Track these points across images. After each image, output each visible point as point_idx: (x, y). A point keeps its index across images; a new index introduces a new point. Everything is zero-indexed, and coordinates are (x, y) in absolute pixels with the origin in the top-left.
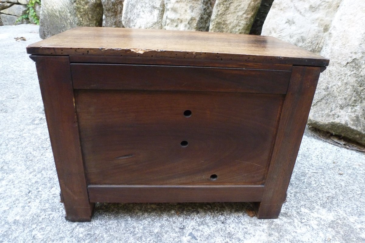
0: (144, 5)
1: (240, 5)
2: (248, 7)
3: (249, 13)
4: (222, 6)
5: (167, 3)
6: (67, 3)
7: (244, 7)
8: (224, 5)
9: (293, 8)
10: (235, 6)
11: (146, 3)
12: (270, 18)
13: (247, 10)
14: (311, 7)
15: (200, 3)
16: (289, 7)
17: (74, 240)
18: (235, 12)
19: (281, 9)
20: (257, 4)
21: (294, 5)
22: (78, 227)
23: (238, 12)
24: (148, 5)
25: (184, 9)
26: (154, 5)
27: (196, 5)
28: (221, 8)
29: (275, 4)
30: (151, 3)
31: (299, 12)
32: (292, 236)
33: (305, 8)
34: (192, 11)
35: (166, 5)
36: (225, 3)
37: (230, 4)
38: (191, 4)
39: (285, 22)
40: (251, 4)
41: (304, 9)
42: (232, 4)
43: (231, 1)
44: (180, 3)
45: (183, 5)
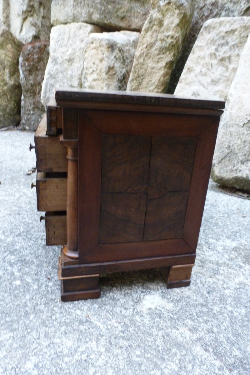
0: (62, 84)
1: (151, 81)
2: (158, 82)
3: (159, 88)
4: (135, 81)
5: (84, 82)
7: (155, 83)
8: (137, 80)
9: (197, 82)
10: (147, 81)
11: (64, 83)
12: (178, 92)
13: (157, 85)
14: (212, 81)
15: (115, 80)
16: (194, 81)
17: (6, 264)
18: (147, 87)
19: (187, 84)
20: (167, 79)
21: (198, 80)
22: (9, 256)
23: (150, 87)
24: (66, 84)
26: (73, 84)
27: (111, 83)
28: (134, 83)
29: (182, 79)
30: (69, 82)
31: (202, 86)
32: (201, 257)
33: (208, 82)
34: (108, 88)
35: (83, 84)
36: (138, 79)
37: (142, 80)
38: (107, 82)
39: (191, 95)
40: (161, 79)
41: (207, 83)
42: (143, 80)
43: (143, 77)
44: (97, 81)
45: (99, 83)
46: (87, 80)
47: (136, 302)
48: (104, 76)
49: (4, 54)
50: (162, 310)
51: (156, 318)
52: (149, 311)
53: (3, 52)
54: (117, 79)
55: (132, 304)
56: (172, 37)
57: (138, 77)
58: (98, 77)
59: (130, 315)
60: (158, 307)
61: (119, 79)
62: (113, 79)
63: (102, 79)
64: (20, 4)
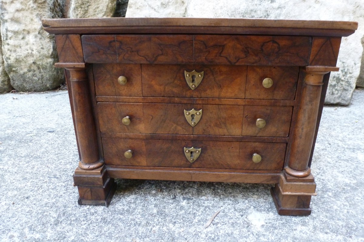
1: (98, 8)
2: (107, 9)
3: (108, 14)
4: (79, 9)
7: (103, 9)
8: (82, 8)
9: (148, 6)
10: (94, 8)
13: (106, 11)
14: (162, 4)
15: (47, 10)
16: (144, 6)
19: (138, 8)
21: (148, 3)
23: (98, 14)
25: (28, 18)
27: (43, 13)
28: (79, 11)
29: (131, 4)
31: (153, 9)
33: (157, 5)
36: (83, 6)
37: (88, 7)
38: (38, 12)
40: (109, 5)
41: (157, 7)
42: (90, 7)
43: (88, 4)
44: (22, 12)
45: (26, 13)
46: (6, 11)
48: (32, 5)
50: (271, 221)
52: (264, 228)
54: (49, 8)
57: (83, 4)
58: (24, 7)
61: (50, 8)
62: (44, 8)
63: (29, 9)
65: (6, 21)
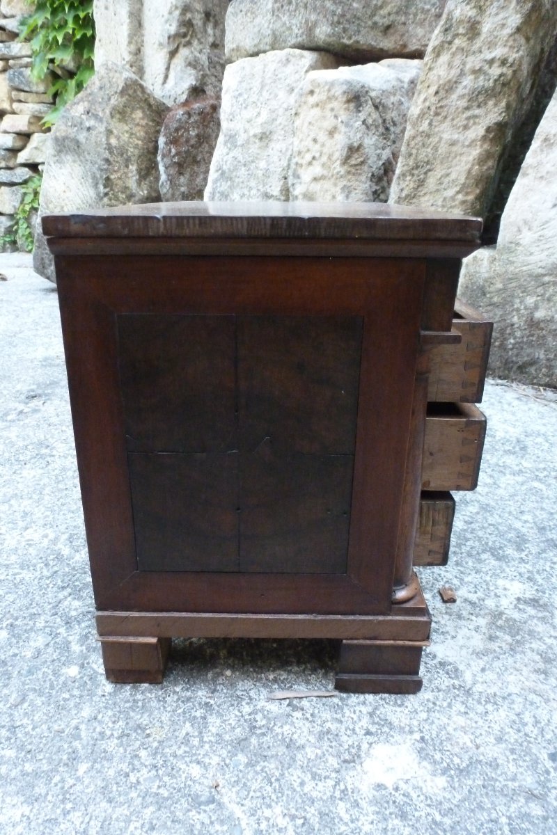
0: (246, 192)
1: (448, 175)
2: (467, 178)
3: (469, 190)
4: (408, 178)
5: (293, 185)
6: (91, 198)
7: (457, 179)
8: (413, 175)
10: (439, 177)
11: (251, 188)
12: (517, 199)
13: (464, 184)
15: (363, 178)
17: (59, 620)
18: (438, 190)
19: (542, 177)
20: (489, 169)
22: (69, 599)
23: (445, 189)
24: (254, 192)
25: (329, 193)
26: (268, 190)
27: (354, 184)
28: (407, 183)
29: (527, 168)
30: (260, 187)
32: (545, 644)
34: (347, 197)
35: (291, 189)
36: (416, 172)
37: (426, 173)
38: (345, 183)
39: (550, 205)
40: (473, 170)
42: (430, 173)
43: (428, 167)
44: (321, 181)
45: (327, 185)
46: (299, 181)
47: (345, 761)
48: (338, 169)
49: (127, 132)
50: (414, 795)
51: (393, 816)
52: (375, 793)
53: (126, 128)
54: (370, 174)
55: (336, 766)
56: (504, 62)
57: (417, 167)
58: (325, 173)
59: (325, 798)
60: (402, 785)
61: (373, 175)
62: (360, 174)
63: (332, 176)
64: (163, 20)
65: (297, 197)
